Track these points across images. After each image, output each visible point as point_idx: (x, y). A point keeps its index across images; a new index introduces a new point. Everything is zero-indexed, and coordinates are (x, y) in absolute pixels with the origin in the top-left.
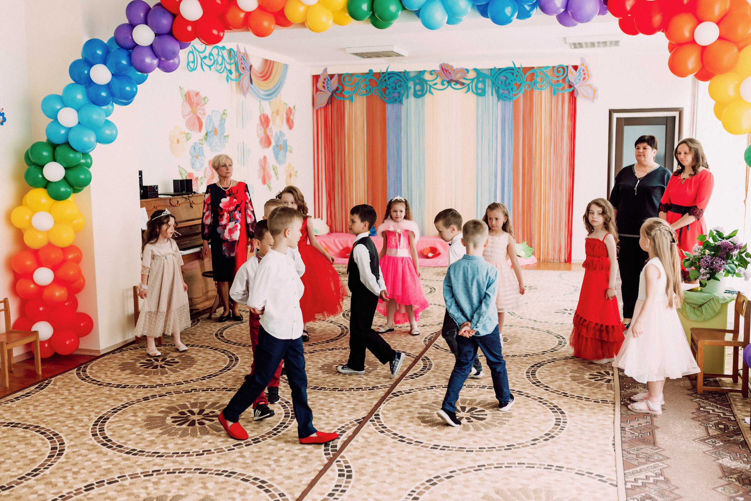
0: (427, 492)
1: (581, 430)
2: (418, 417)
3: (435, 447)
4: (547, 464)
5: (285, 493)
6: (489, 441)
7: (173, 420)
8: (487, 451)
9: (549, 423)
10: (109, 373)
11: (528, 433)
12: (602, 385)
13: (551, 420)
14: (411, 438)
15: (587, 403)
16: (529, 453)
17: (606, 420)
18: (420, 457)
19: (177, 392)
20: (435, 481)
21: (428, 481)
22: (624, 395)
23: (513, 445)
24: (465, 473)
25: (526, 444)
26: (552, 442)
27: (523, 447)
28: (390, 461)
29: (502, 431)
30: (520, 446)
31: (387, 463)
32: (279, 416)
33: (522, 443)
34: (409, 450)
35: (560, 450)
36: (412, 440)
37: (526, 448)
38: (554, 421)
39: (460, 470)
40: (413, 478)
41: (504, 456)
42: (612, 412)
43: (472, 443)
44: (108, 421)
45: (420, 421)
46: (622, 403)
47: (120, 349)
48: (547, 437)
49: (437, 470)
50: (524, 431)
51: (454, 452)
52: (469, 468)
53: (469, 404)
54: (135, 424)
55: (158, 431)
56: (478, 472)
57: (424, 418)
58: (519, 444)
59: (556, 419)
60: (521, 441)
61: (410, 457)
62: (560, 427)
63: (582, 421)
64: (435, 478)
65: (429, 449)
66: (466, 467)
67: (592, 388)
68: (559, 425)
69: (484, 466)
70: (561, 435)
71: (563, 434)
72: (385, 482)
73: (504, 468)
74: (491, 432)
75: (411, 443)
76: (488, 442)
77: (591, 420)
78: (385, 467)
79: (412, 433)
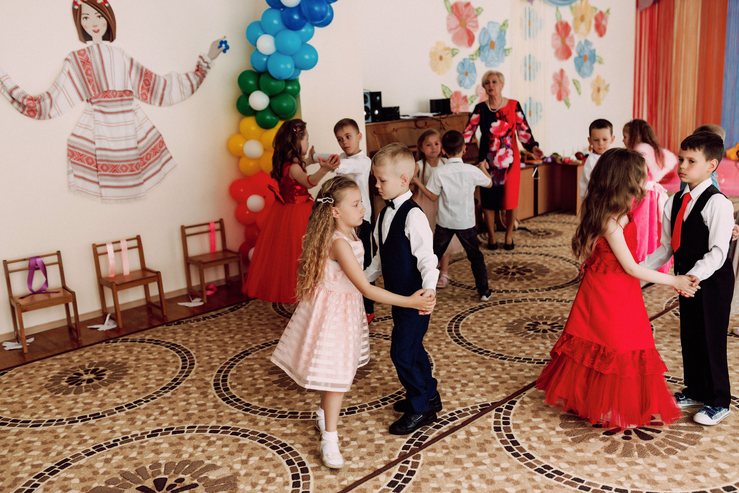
3: (544, 469)
14: (525, 446)
18: (511, 480)
34: (508, 465)
36: (523, 451)
43: (599, 475)
51: (562, 483)
61: (497, 478)
65: (533, 470)
74: (643, 462)
75: (519, 456)
78: (454, 485)
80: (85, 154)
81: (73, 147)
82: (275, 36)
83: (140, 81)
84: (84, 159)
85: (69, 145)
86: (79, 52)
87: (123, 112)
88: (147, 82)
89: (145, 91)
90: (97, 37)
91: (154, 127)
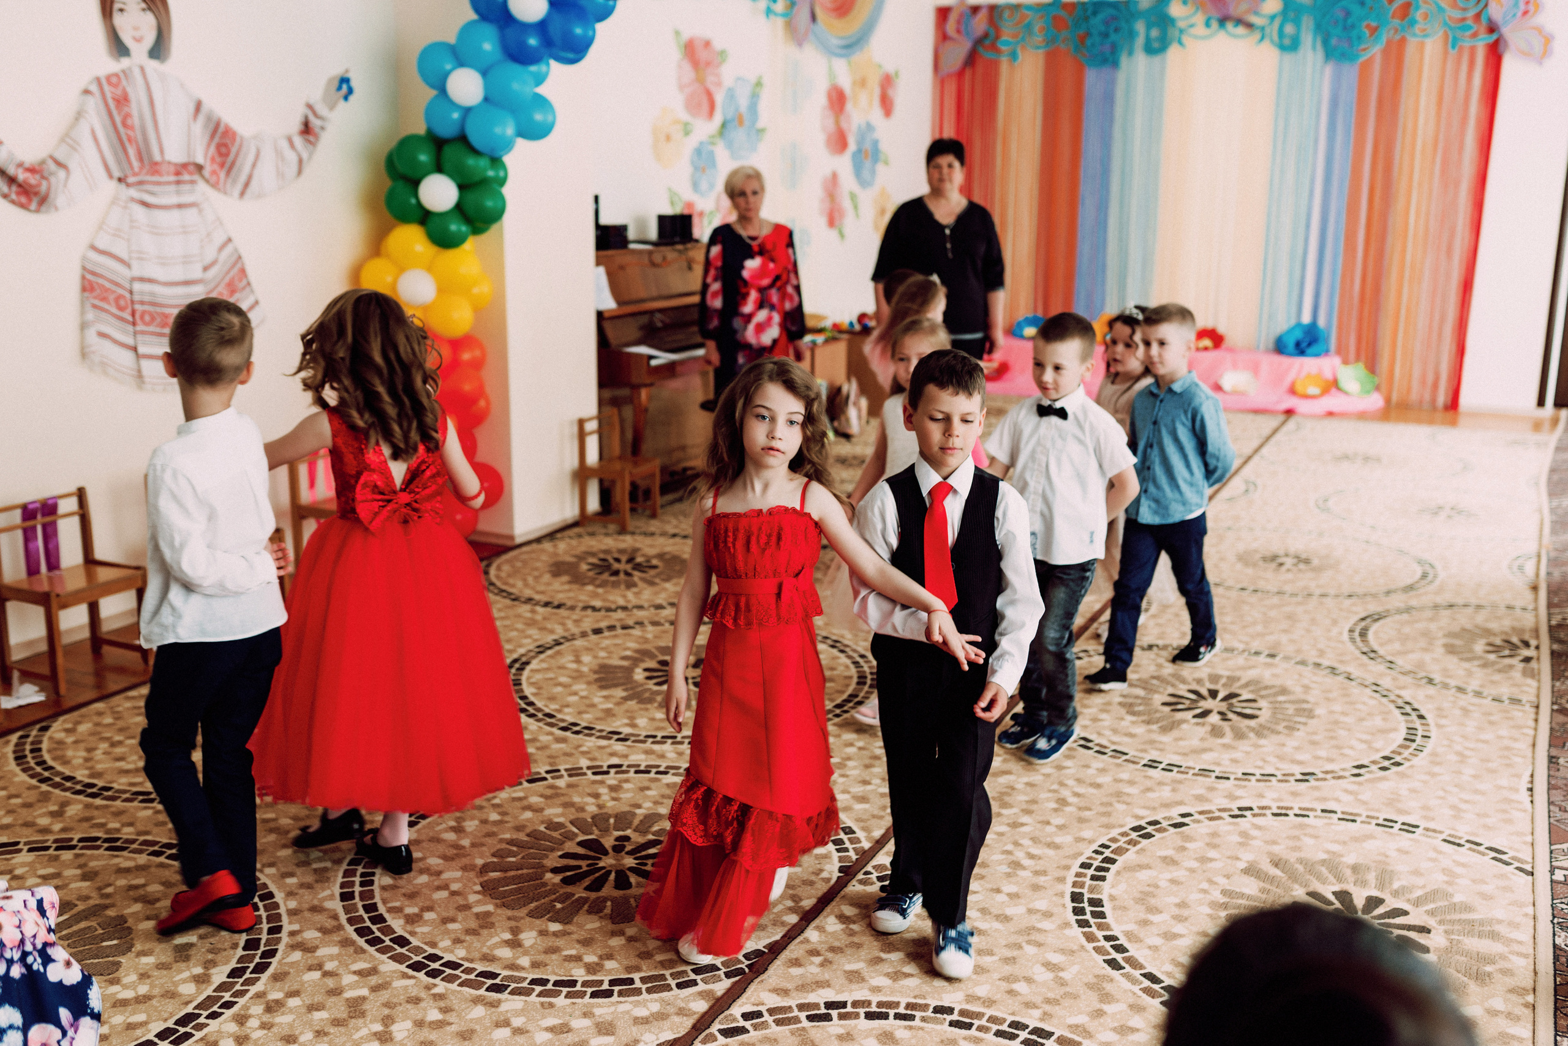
0: (1133, 849)
1: (1459, 754)
2: (1120, 704)
3: (1152, 764)
4: (1382, 816)
5: (855, 828)
6: (1264, 761)
7: (647, 674)
8: (1258, 781)
9: (1392, 735)
10: (530, 580)
11: (1347, 751)
12: (1511, 667)
13: (1395, 730)
14: (1104, 742)
15: (1477, 700)
16: (1346, 791)
17: (1515, 740)
18: (1121, 781)
19: (655, 623)
20: (1150, 829)
21: (1134, 829)
22: (1559, 691)
23: (1313, 774)
24: (1211, 819)
25: (1341, 773)
26: (1397, 773)
27: (1334, 778)
28: (1062, 784)
29: (1291, 743)
30: (1329, 776)
31: (1055, 787)
32: (847, 681)
33: (1332, 772)
34: (1100, 765)
35: (1413, 791)
36: (1105, 747)
37: (1340, 781)
38: (1403, 733)
39: (1201, 813)
40: (1104, 820)
41: (1294, 794)
42: (1532, 723)
43: (1227, 763)
44: (528, 668)
45: (1123, 711)
46: (1555, 707)
47: (551, 535)
48: (1386, 763)
49: (1154, 809)
50: (1339, 747)
51: (1189, 776)
52: (1220, 810)
53: (1224, 685)
54: (578, 676)
55: (619, 693)
56: (1239, 820)
57: (1131, 705)
58: (1327, 772)
59: (1409, 728)
60: (1329, 767)
61: (1100, 780)
62: (1414, 745)
63: (1463, 736)
64: (1150, 823)
65: (1139, 766)
66: (1213, 808)
67: (1489, 670)
68: (1414, 741)
69: (1251, 809)
70: (1415, 761)
71: (1420, 760)
72: (1048, 823)
73: (1292, 817)
74: (1268, 744)
75: (1104, 753)
76: (1260, 763)
77: (1483, 737)
78: (1050, 795)
79: (1108, 733)
80: (113, 288)
81: (93, 273)
82: (484, 73)
83: (209, 145)
84: (112, 297)
85: (84, 268)
86: (108, 78)
87: (180, 206)
88: (223, 150)
89: (216, 167)
90: (139, 51)
91: (230, 240)
